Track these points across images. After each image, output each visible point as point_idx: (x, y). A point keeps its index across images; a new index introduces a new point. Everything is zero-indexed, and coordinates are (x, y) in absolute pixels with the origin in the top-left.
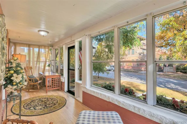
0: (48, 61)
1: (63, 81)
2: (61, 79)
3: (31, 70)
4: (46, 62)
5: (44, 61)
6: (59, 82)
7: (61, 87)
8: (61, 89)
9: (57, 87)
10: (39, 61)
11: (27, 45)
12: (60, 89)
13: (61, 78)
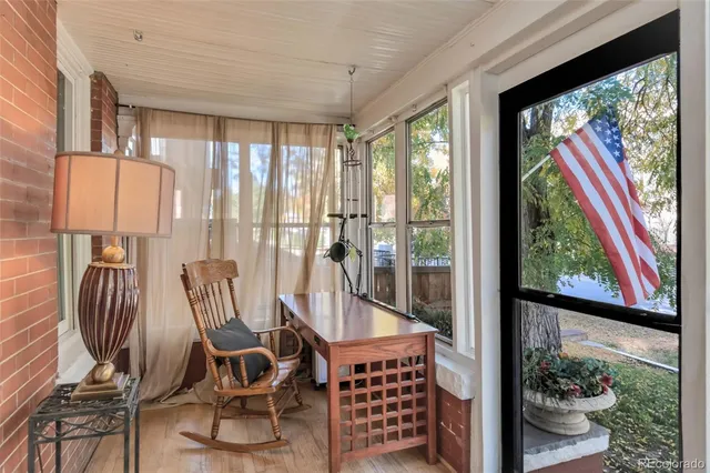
0: (327, 220)
1: (464, 395)
2: (434, 367)
3: (230, 281)
4: (315, 225)
5: (303, 225)
6: (420, 388)
7: (439, 429)
8: (439, 450)
9: (407, 433)
10: (277, 225)
11: (210, 120)
12: (432, 450)
13: (439, 360)
